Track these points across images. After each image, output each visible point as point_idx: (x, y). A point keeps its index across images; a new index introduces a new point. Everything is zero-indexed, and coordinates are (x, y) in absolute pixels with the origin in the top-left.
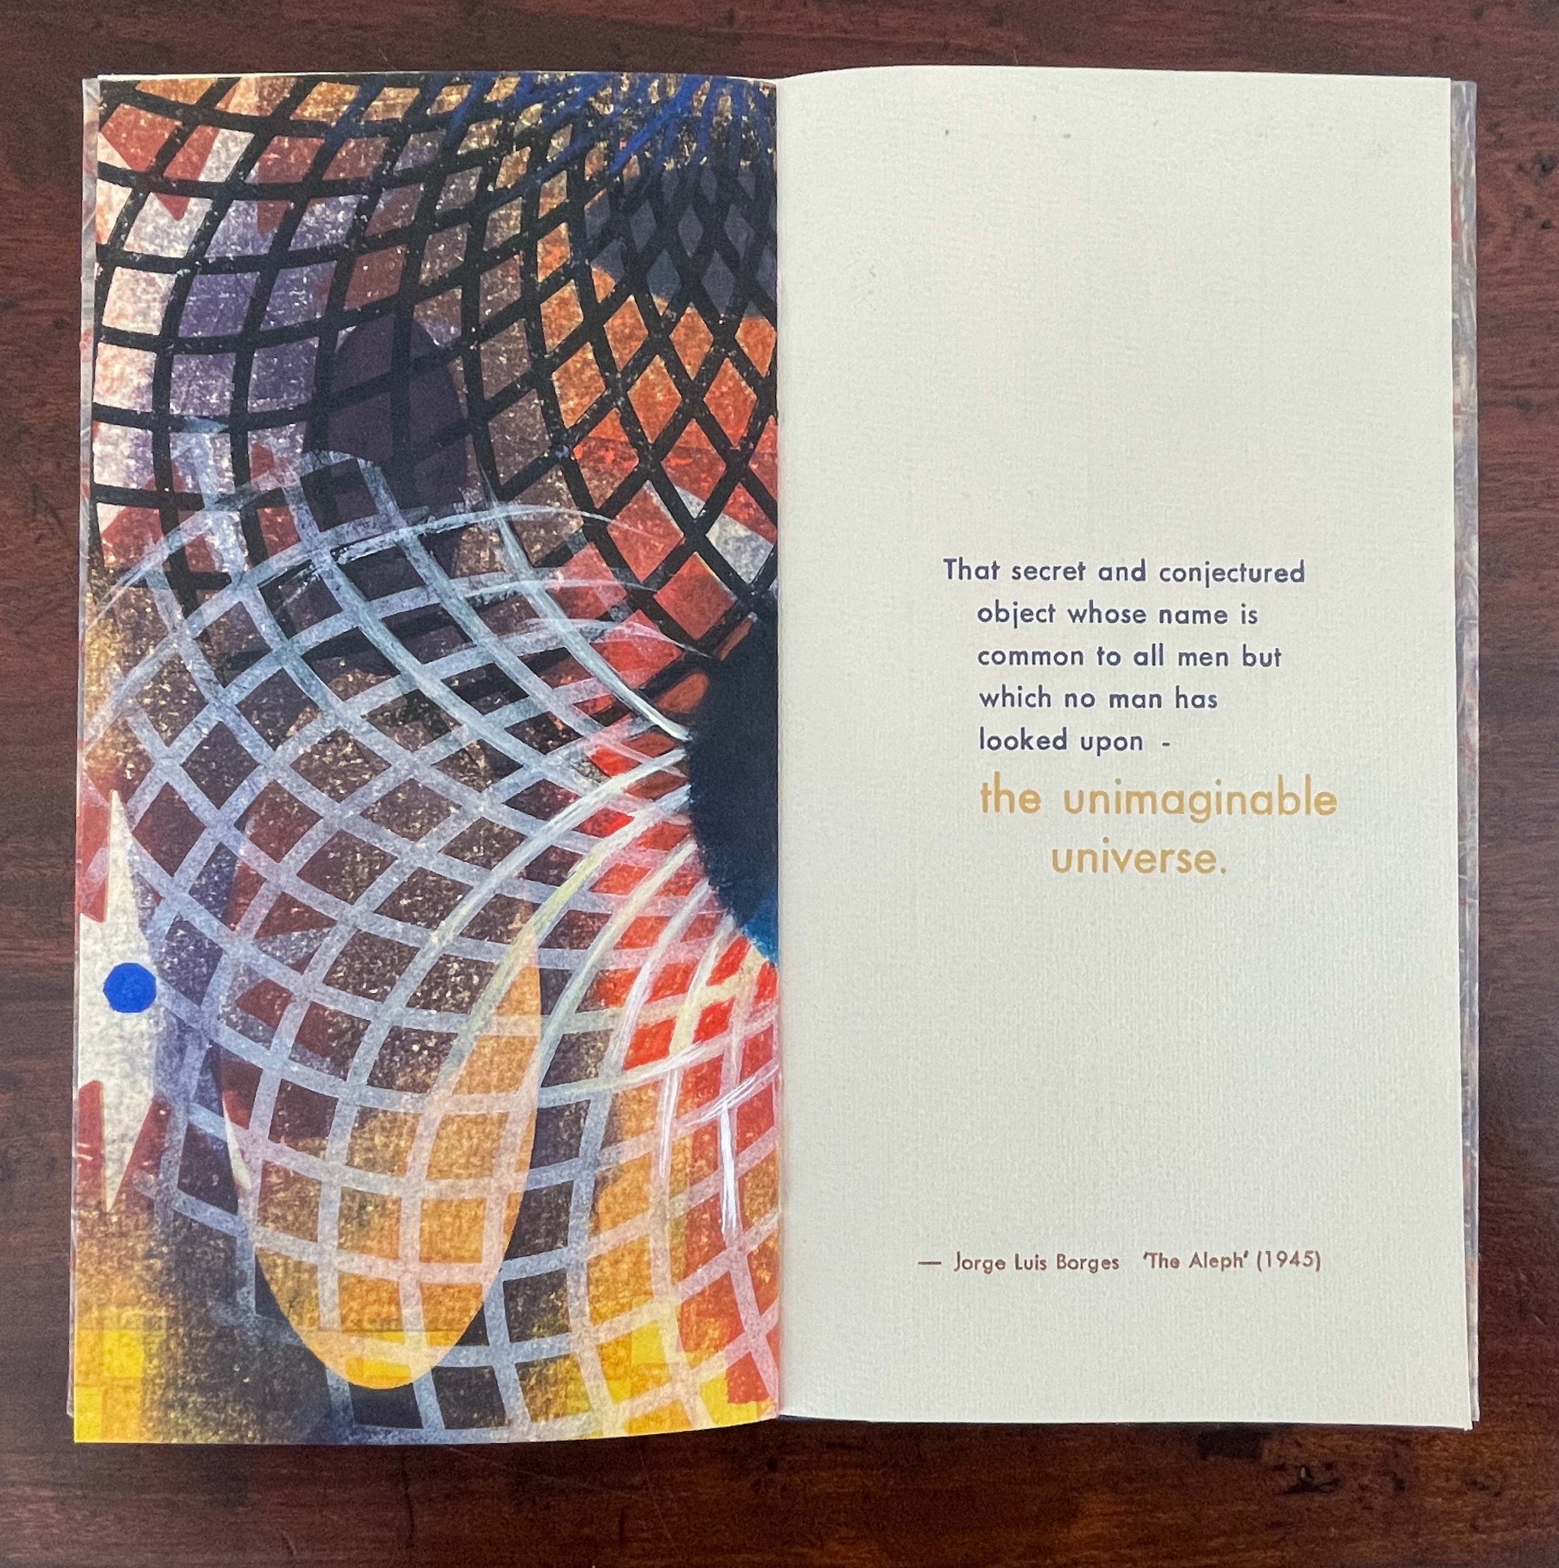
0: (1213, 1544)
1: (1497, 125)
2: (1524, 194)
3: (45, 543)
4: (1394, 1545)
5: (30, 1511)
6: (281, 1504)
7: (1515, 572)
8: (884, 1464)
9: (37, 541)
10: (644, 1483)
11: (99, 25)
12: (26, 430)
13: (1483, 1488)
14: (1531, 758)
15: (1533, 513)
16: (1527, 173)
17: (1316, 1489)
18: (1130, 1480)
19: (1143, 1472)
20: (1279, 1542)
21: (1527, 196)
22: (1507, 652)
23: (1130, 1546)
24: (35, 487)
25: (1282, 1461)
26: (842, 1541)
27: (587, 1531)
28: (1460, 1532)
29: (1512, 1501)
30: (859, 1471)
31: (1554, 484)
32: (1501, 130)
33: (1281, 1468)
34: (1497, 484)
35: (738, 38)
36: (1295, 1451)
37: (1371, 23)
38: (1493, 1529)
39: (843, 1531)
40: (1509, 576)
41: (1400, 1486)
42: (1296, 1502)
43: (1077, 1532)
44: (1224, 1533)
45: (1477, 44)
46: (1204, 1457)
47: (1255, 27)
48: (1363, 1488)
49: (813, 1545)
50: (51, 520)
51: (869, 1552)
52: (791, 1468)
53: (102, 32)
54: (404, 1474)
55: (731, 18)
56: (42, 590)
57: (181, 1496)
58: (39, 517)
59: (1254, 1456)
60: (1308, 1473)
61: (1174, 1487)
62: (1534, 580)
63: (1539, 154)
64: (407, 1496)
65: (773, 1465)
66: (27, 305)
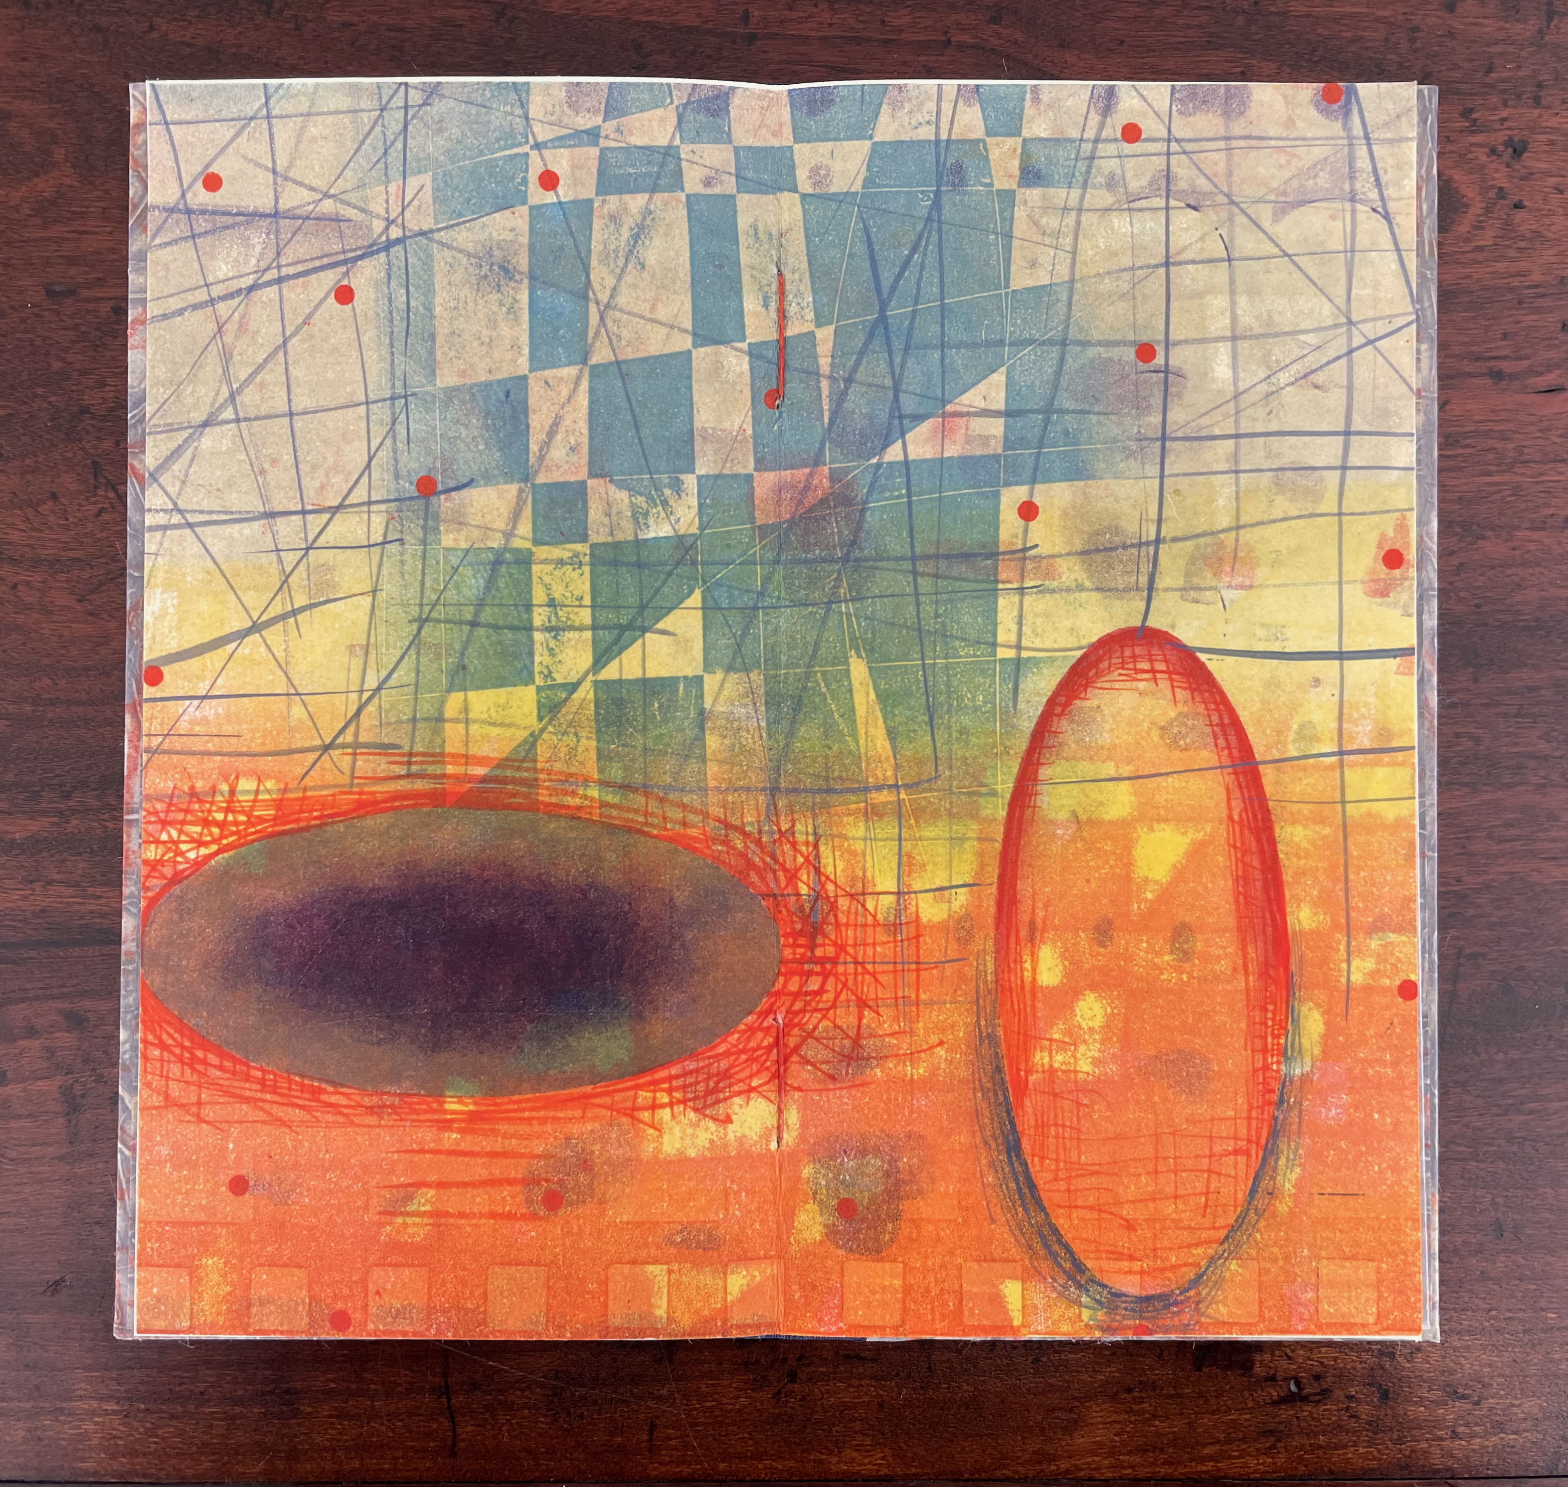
0: (1206, 1451)
1: (1471, 111)
2: (1496, 176)
3: (105, 517)
4: (1379, 1451)
5: (97, 1423)
6: (331, 1416)
7: (1489, 533)
8: (897, 1375)
9: (98, 514)
10: (672, 1393)
11: (152, 28)
12: (85, 410)
13: (1463, 1397)
14: (1504, 709)
15: (1506, 478)
16: (1500, 156)
17: (1305, 1399)
18: (1129, 1391)
19: (1141, 1382)
20: (1271, 1448)
21: (1500, 177)
22: (1483, 609)
23: (1129, 1453)
24: (95, 464)
25: (1272, 1372)
26: (858, 1448)
27: (619, 1439)
28: (1441, 1439)
29: (1490, 1409)
30: (874, 1383)
31: (1526, 450)
32: (1474, 116)
33: (1273, 1379)
34: (1472, 451)
35: (752, 38)
36: (1284, 1363)
37: (1352, 15)
38: (1474, 1435)
39: (859, 1437)
40: (1483, 538)
41: (1385, 1395)
42: (1286, 1413)
43: (1081, 1440)
44: (1218, 1442)
45: (1451, 34)
46: (1199, 1369)
47: (1240, 21)
48: (1351, 1398)
49: (831, 1453)
50: (111, 495)
51: (883, 1458)
52: (809, 1380)
53: (155, 35)
54: (447, 1386)
55: (746, 17)
56: (103, 560)
57: (238, 1410)
58: (100, 492)
59: (1247, 1367)
60: (1298, 1384)
61: (1170, 1397)
62: (1507, 540)
63: (1511, 139)
64: (449, 1407)
65: (792, 1377)
66: (85, 293)
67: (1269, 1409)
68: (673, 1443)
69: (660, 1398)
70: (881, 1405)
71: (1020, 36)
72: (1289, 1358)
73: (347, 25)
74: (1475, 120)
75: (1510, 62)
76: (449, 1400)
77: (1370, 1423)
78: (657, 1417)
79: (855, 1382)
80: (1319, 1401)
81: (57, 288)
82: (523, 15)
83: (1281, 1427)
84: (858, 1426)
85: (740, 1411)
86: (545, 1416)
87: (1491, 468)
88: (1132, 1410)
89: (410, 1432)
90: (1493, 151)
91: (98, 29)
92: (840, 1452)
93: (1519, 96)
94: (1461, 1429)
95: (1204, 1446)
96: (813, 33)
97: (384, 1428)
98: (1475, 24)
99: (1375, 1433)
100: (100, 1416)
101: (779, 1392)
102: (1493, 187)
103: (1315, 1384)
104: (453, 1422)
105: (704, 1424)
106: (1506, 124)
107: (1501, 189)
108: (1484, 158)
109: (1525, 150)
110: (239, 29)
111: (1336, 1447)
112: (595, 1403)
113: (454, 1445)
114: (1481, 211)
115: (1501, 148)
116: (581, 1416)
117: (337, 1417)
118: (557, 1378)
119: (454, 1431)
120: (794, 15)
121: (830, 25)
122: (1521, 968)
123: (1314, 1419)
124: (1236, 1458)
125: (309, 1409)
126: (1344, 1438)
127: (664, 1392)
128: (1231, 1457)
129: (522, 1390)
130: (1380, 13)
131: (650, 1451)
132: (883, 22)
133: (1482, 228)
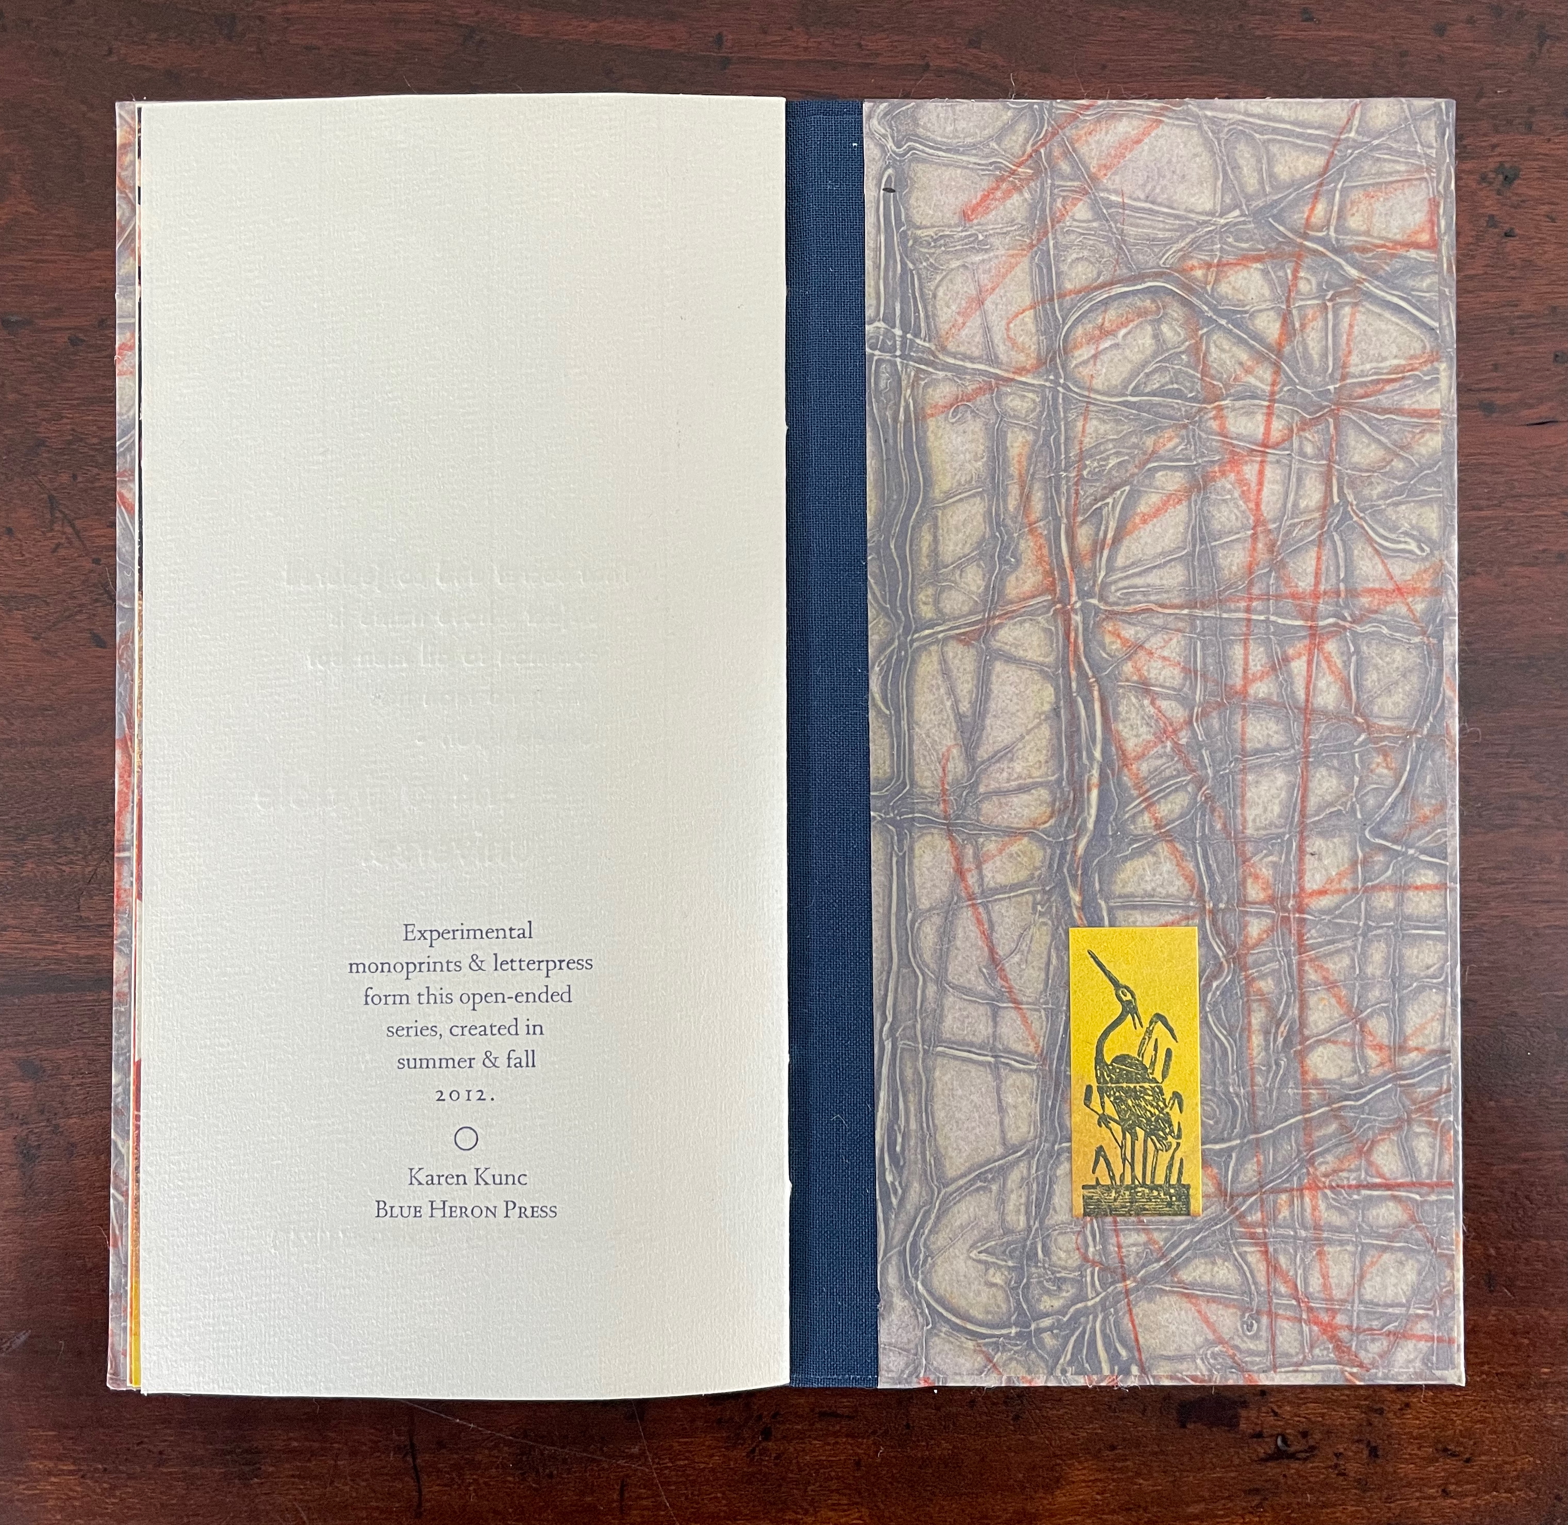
67: (1256, 1467)
68: (645, 1503)
69: (631, 1457)
70: (858, 1464)
71: (1000, 62)
72: (1276, 1414)
73: (308, 48)
74: (1465, 147)
75: (1501, 87)
76: (414, 1459)
77: (1359, 1481)
78: (627, 1476)
79: (831, 1440)
80: (1305, 1459)
81: (13, 319)
82: (490, 38)
83: (1268, 1485)
84: (834, 1485)
85: (713, 1470)
86: (513, 1475)
87: (1483, 503)
88: (1115, 1468)
89: (374, 1492)
90: (1484, 178)
91: (56, 53)
92: (816, 1512)
93: (1510, 122)
94: (1452, 1488)
95: (1188, 1505)
96: (786, 57)
97: (347, 1488)
98: (1466, 48)
99: (1364, 1491)
100: (55, 1476)
101: (753, 1451)
102: (1483, 215)
103: (1303, 1441)
104: (418, 1482)
105: (675, 1483)
106: (1498, 150)
107: (1492, 217)
108: (1474, 185)
109: (1516, 177)
110: (200, 53)
111: (1324, 1506)
112: (564, 1461)
113: (420, 1505)
114: (1471, 240)
115: (1492, 175)
116: (551, 1476)
117: (299, 1477)
118: (526, 1436)
119: (420, 1491)
120: (770, 39)
121: (806, 49)
122: (1514, 1014)
123: (1300, 1476)
124: (1222, 1516)
125: (271, 1469)
126: (1333, 1497)
127: (636, 1450)
128: (1216, 1516)
129: (490, 1449)
130: (1368, 36)
131: (622, 1511)
132: (860, 45)
133: (1473, 257)
